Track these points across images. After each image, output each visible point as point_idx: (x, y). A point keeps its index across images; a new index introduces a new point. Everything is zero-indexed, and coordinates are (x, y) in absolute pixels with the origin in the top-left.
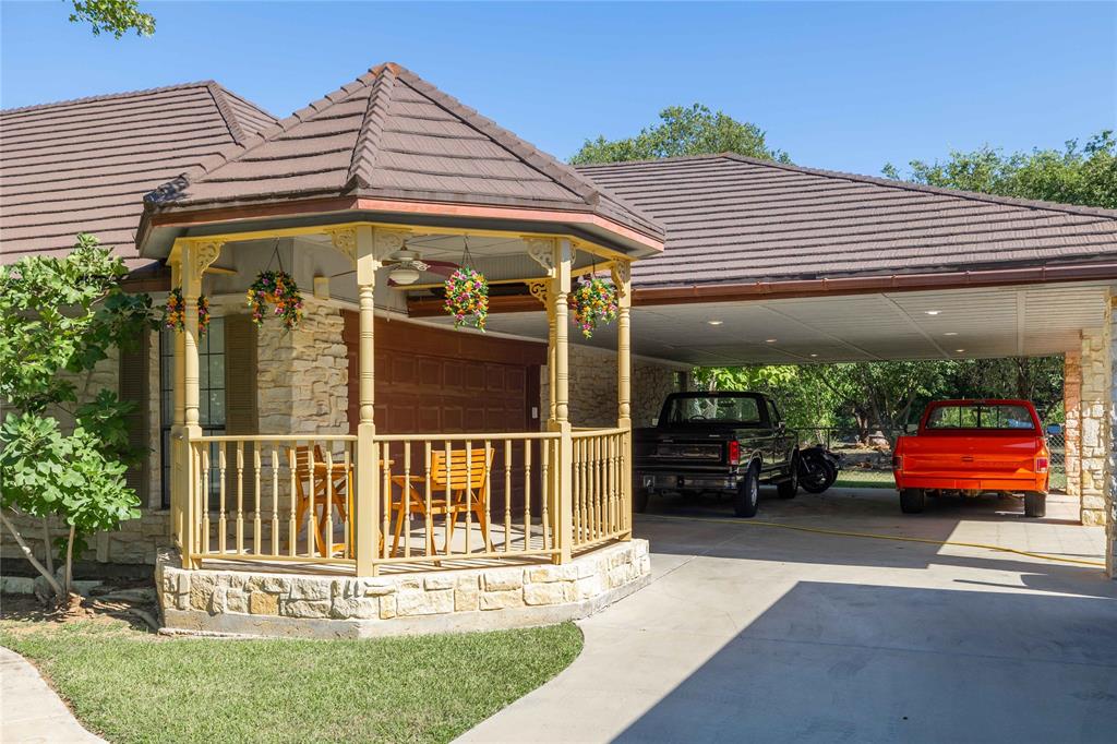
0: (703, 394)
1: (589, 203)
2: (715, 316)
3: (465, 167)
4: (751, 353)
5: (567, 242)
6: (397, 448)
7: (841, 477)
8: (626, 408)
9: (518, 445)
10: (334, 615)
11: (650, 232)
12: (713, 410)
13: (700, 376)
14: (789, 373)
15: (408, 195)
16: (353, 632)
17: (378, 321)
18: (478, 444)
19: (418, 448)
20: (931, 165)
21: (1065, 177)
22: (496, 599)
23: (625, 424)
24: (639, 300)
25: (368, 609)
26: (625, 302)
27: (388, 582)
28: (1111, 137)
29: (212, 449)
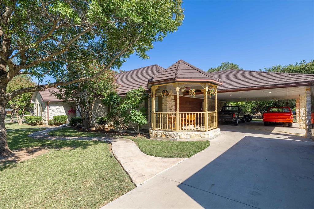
0: (229, 106)
1: (211, 78)
2: (231, 94)
3: (192, 74)
4: (237, 100)
5: (207, 84)
6: (182, 114)
7: (253, 119)
8: (217, 108)
9: (200, 114)
10: (173, 138)
11: (220, 82)
12: (230, 109)
13: (228, 103)
15: (184, 78)
16: (176, 140)
17: (179, 96)
19: (185, 114)
20: (268, 68)
21: (295, 69)
22: (197, 137)
23: (216, 111)
24: (218, 92)
25: (178, 137)
26: (216, 92)
27: (181, 133)
28: (305, 61)
29: (157, 114)
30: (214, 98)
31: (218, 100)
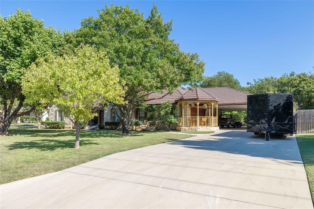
0: (224, 115)
1: (215, 99)
2: (225, 107)
3: (204, 96)
4: (230, 110)
5: (213, 102)
6: (200, 118)
8: (217, 115)
9: (208, 118)
10: (196, 130)
11: (219, 100)
12: (225, 117)
13: (223, 113)
14: (236, 112)
15: (202, 99)
16: (197, 131)
17: (199, 108)
18: (206, 117)
19: (202, 117)
20: (262, 79)
21: (284, 81)
22: (208, 129)
23: (217, 116)
24: (218, 105)
25: (198, 129)
26: (217, 106)
27: (200, 128)
28: (294, 73)
29: (185, 118)
30: (216, 109)
31: (218, 110)
